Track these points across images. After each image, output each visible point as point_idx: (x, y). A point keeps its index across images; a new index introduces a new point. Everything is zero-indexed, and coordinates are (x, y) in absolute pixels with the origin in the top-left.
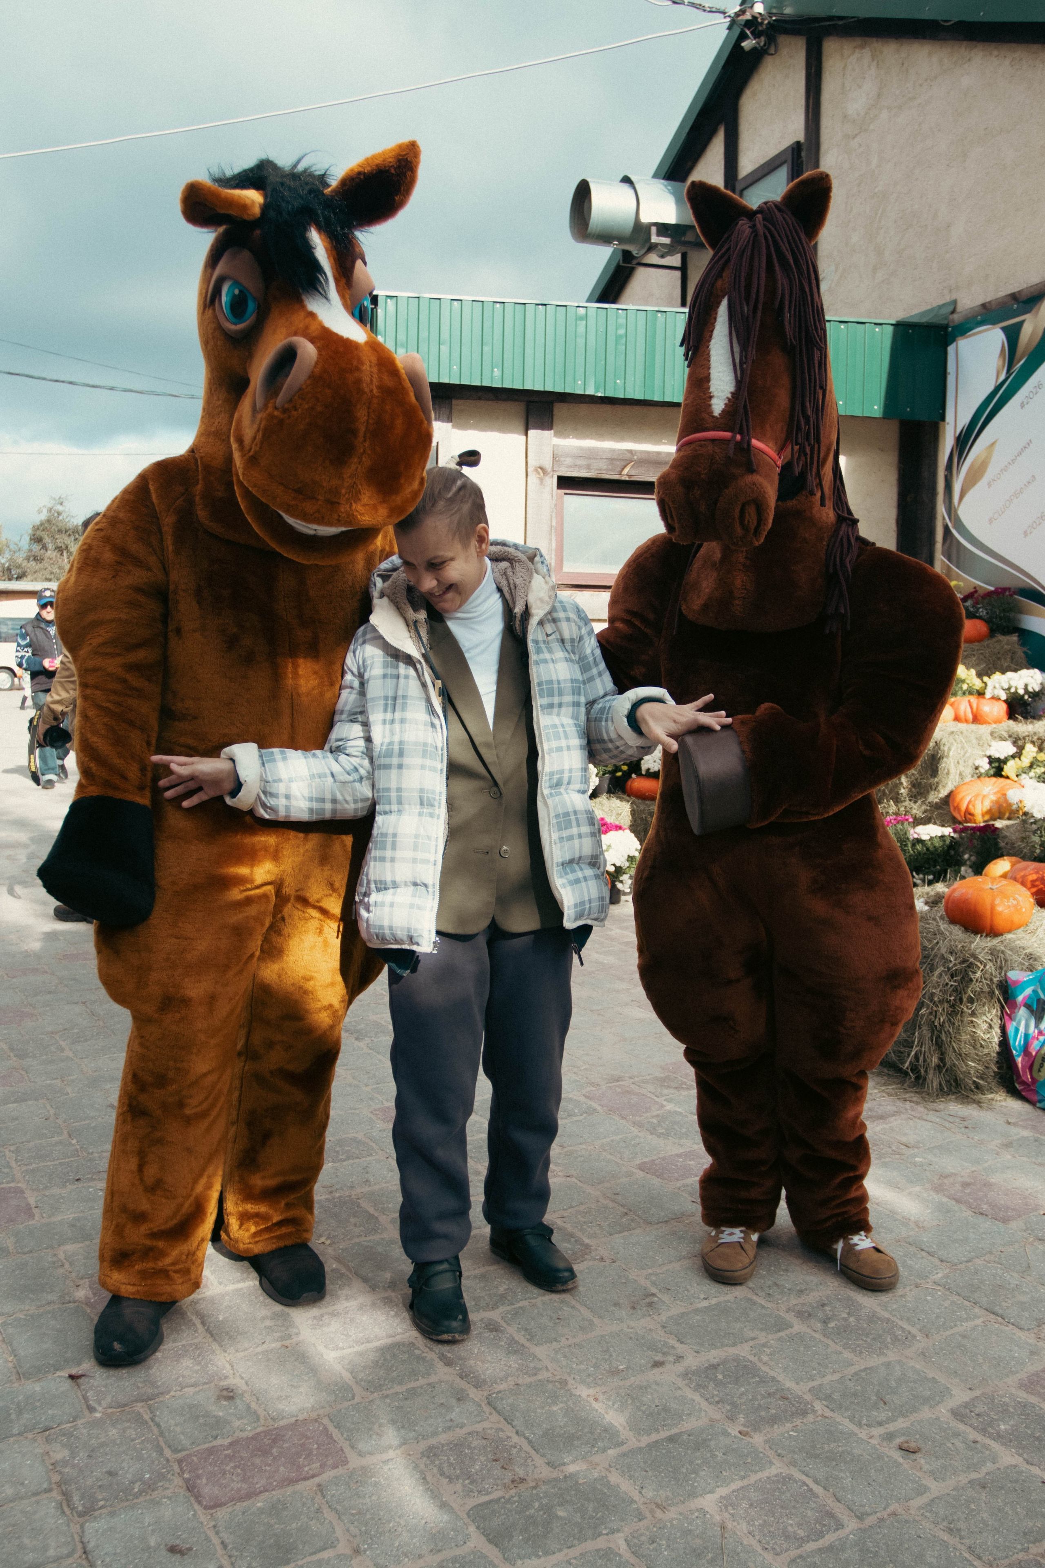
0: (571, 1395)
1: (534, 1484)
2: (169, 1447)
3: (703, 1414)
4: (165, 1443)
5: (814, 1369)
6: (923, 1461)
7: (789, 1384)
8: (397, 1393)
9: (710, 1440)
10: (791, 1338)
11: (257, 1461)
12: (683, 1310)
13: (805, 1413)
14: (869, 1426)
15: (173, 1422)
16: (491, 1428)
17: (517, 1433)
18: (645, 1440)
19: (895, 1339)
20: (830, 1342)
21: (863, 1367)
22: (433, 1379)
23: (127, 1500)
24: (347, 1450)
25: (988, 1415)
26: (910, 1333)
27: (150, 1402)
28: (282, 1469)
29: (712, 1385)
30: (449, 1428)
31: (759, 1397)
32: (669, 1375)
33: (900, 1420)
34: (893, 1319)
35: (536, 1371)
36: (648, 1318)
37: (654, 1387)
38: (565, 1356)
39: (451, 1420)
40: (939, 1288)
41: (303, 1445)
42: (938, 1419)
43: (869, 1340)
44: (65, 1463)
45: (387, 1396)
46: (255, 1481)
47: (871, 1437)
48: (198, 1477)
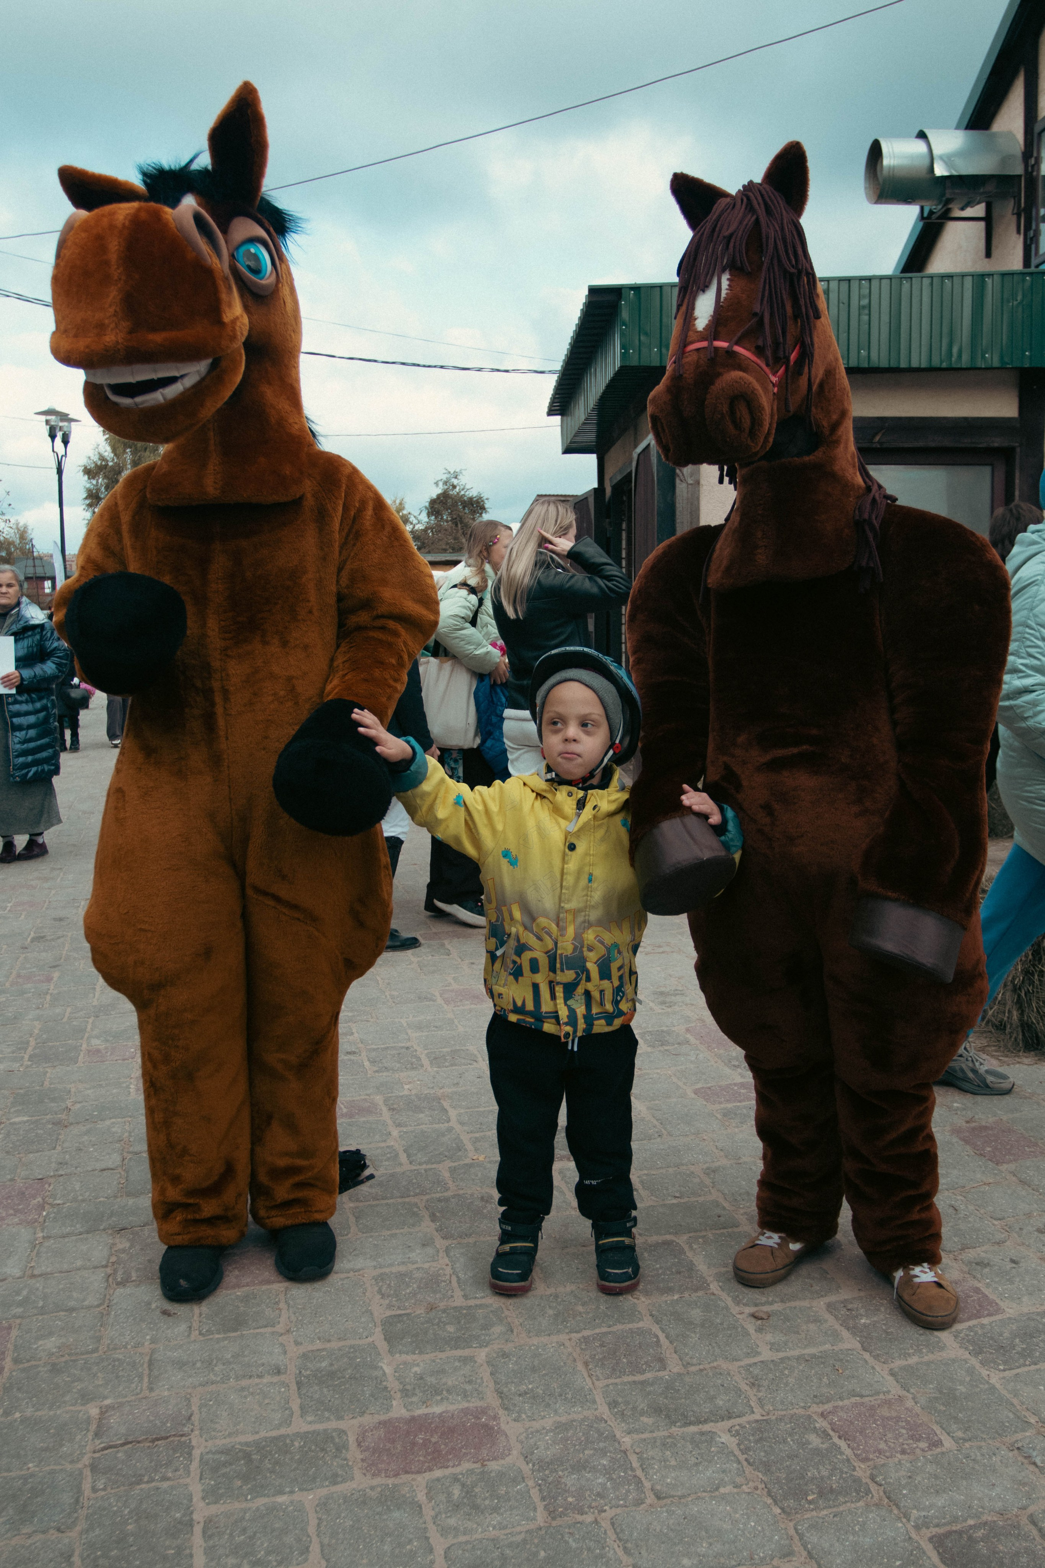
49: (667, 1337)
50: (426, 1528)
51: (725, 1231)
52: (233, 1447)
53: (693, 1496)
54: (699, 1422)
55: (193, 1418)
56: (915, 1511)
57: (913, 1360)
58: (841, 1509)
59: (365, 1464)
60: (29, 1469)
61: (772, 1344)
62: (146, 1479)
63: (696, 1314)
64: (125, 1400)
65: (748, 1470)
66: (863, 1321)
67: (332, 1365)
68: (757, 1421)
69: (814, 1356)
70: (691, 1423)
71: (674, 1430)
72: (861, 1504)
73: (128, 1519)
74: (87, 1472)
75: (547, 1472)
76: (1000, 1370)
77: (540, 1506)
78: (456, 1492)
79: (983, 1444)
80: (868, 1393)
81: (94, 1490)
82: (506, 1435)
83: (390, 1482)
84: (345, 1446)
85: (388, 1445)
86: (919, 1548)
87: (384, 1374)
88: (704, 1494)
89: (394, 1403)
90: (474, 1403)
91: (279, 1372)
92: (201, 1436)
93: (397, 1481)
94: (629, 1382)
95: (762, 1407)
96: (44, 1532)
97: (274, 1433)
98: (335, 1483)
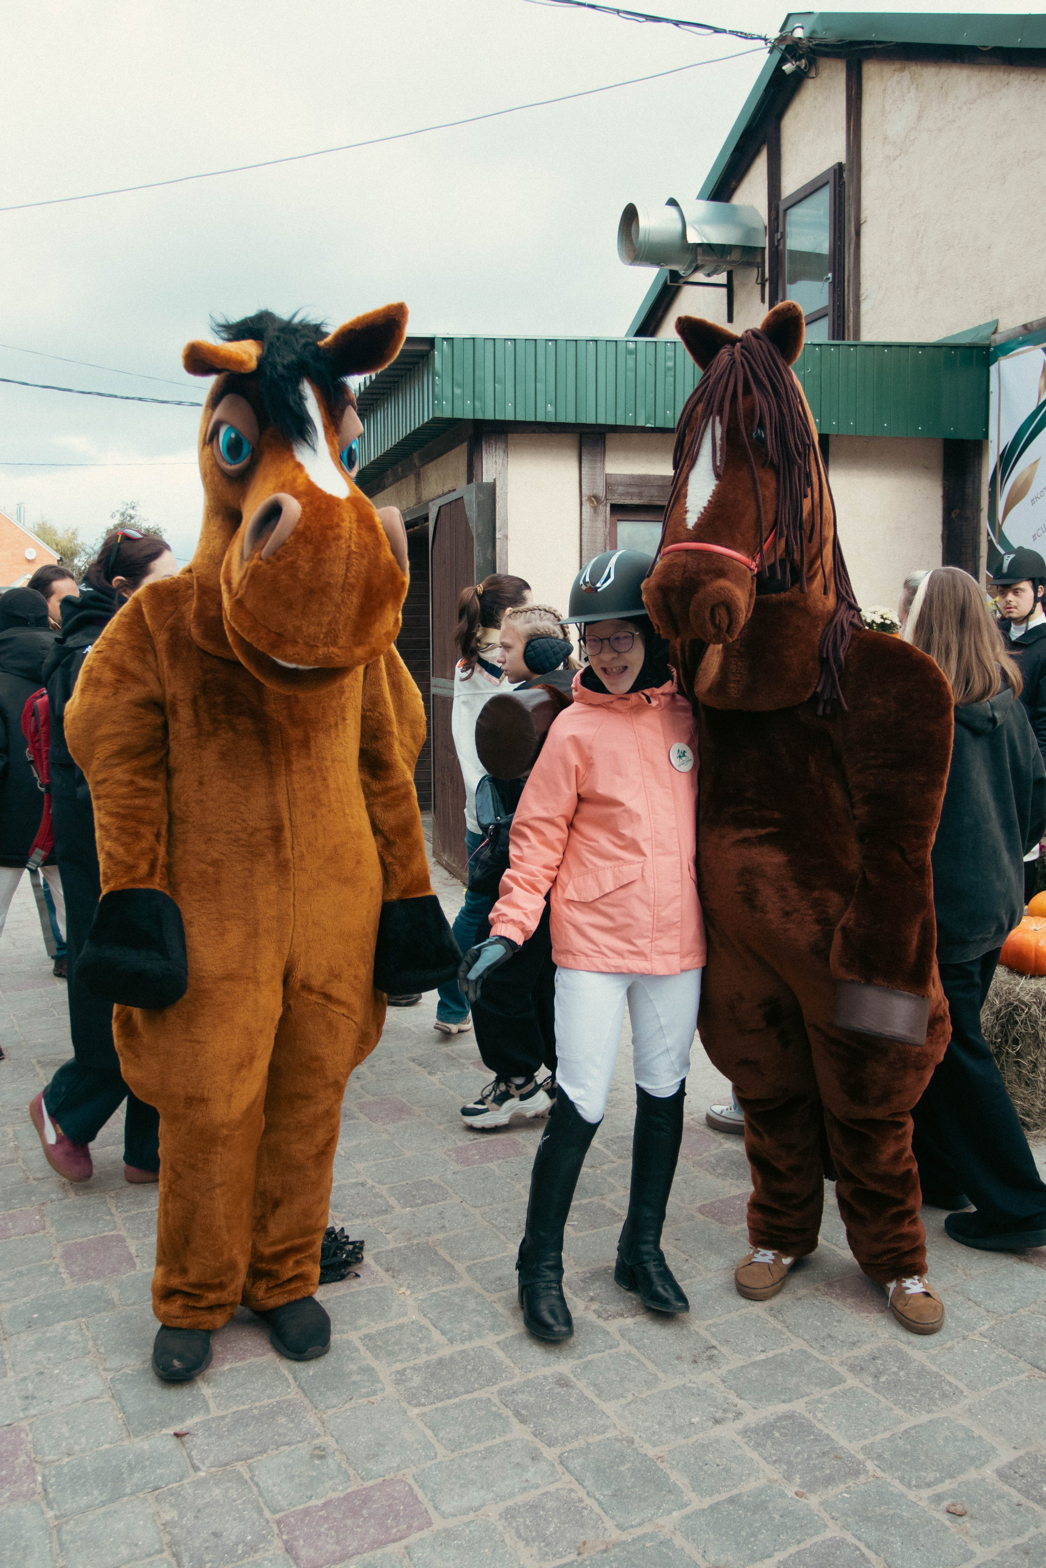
0: (638, 1453)
1: (603, 1547)
2: (268, 1507)
3: (761, 1474)
4: (265, 1503)
5: (866, 1426)
6: (968, 1525)
7: (843, 1442)
8: (476, 1452)
9: (768, 1502)
10: (844, 1394)
11: (349, 1522)
12: (742, 1363)
13: (857, 1473)
14: (918, 1487)
15: (270, 1482)
16: (564, 1489)
17: (588, 1494)
18: (707, 1502)
19: (944, 1395)
20: (881, 1397)
21: (912, 1425)
22: (508, 1437)
23: (232, 1562)
24: (431, 1511)
25: (1031, 1477)
26: (957, 1388)
27: (250, 1461)
28: (372, 1531)
29: (769, 1443)
30: (525, 1489)
31: (814, 1456)
32: (729, 1431)
33: (947, 1481)
34: (942, 1373)
35: (605, 1429)
36: (709, 1372)
37: (714, 1445)
38: (632, 1413)
39: (527, 1480)
40: (985, 1340)
41: (390, 1506)
42: (983, 1480)
43: (918, 1395)
44: (173, 1523)
45: (466, 1455)
46: (348, 1543)
47: (920, 1500)
48: (296, 1538)
49: (868, 1547)
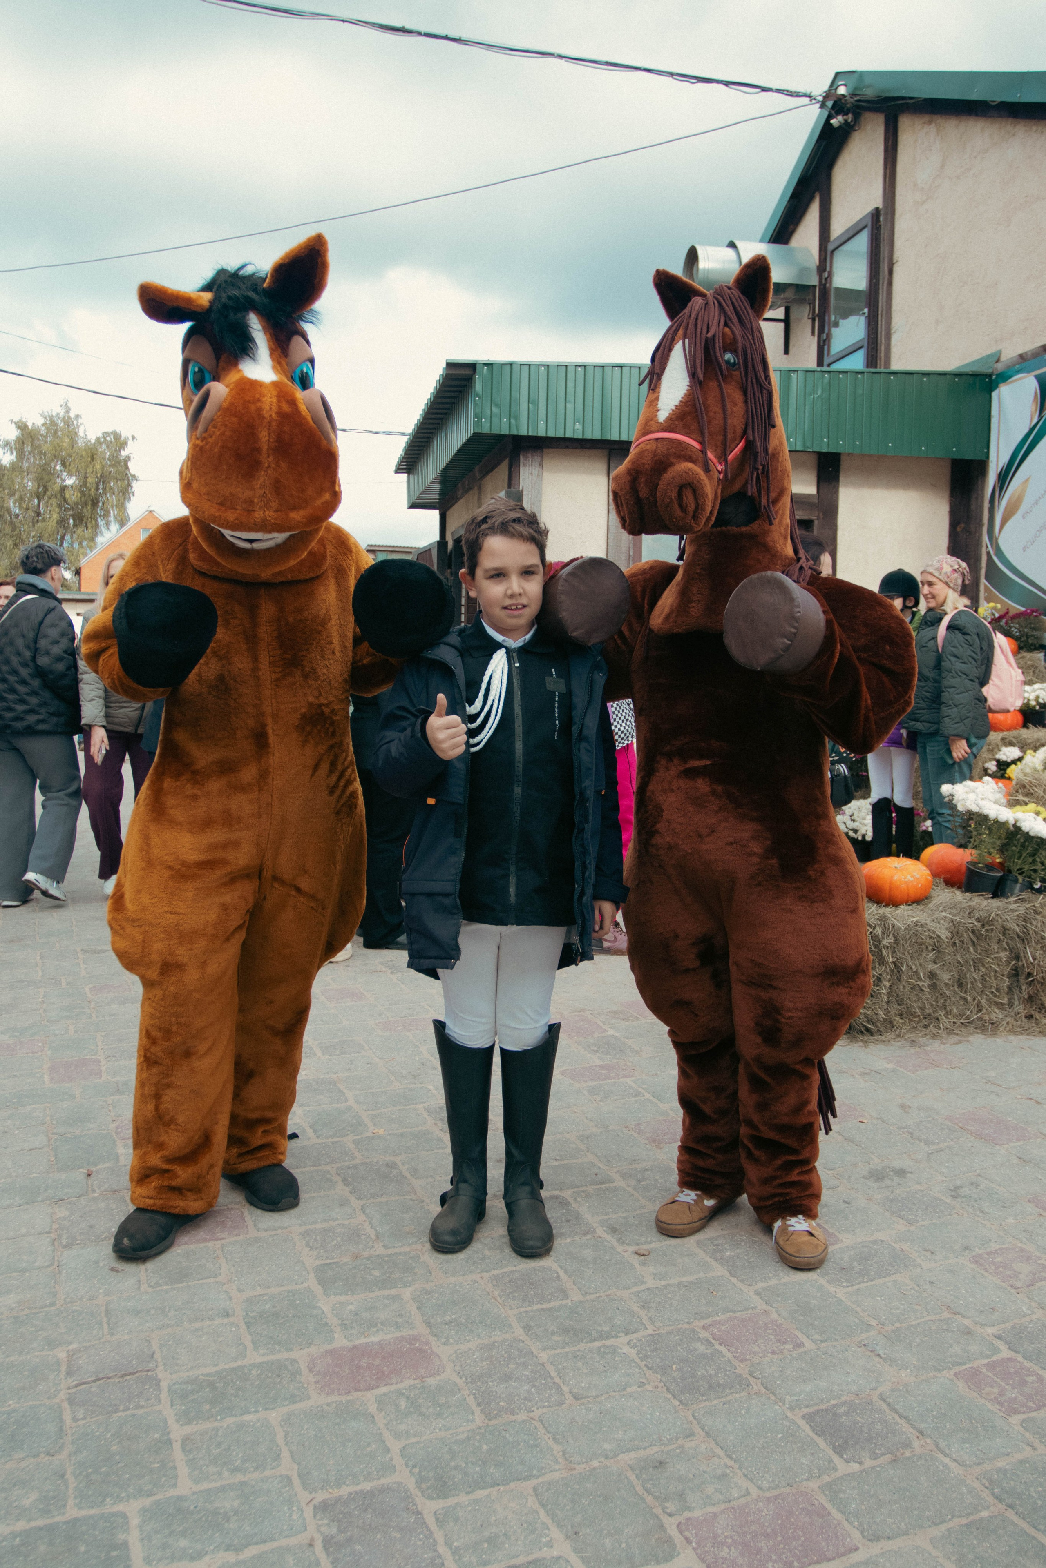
49: (566, 1272)
50: (381, 1434)
51: (603, 1186)
52: (197, 1378)
53: (607, 1396)
54: (600, 1338)
55: (155, 1356)
56: (788, 1397)
57: (773, 1282)
58: (729, 1398)
59: (319, 1386)
60: (10, 1405)
61: (655, 1275)
62: (121, 1408)
63: (588, 1253)
64: (89, 1344)
65: (648, 1373)
66: (728, 1254)
67: (274, 1307)
68: (651, 1335)
69: (691, 1282)
70: (595, 1340)
71: (582, 1346)
72: (744, 1394)
73: (111, 1442)
74: (66, 1405)
75: (479, 1384)
76: (843, 1287)
77: (477, 1410)
78: (403, 1404)
79: (835, 1343)
80: (739, 1309)
81: (75, 1419)
82: (439, 1357)
83: (344, 1399)
84: (299, 1372)
85: (337, 1370)
86: (794, 1423)
87: (323, 1312)
88: (614, 1394)
89: (336, 1335)
90: (406, 1332)
91: (228, 1315)
92: (166, 1371)
93: (350, 1398)
94: (538, 1310)
95: (653, 1324)
96: (34, 1456)
97: (234, 1365)
98: (296, 1402)
